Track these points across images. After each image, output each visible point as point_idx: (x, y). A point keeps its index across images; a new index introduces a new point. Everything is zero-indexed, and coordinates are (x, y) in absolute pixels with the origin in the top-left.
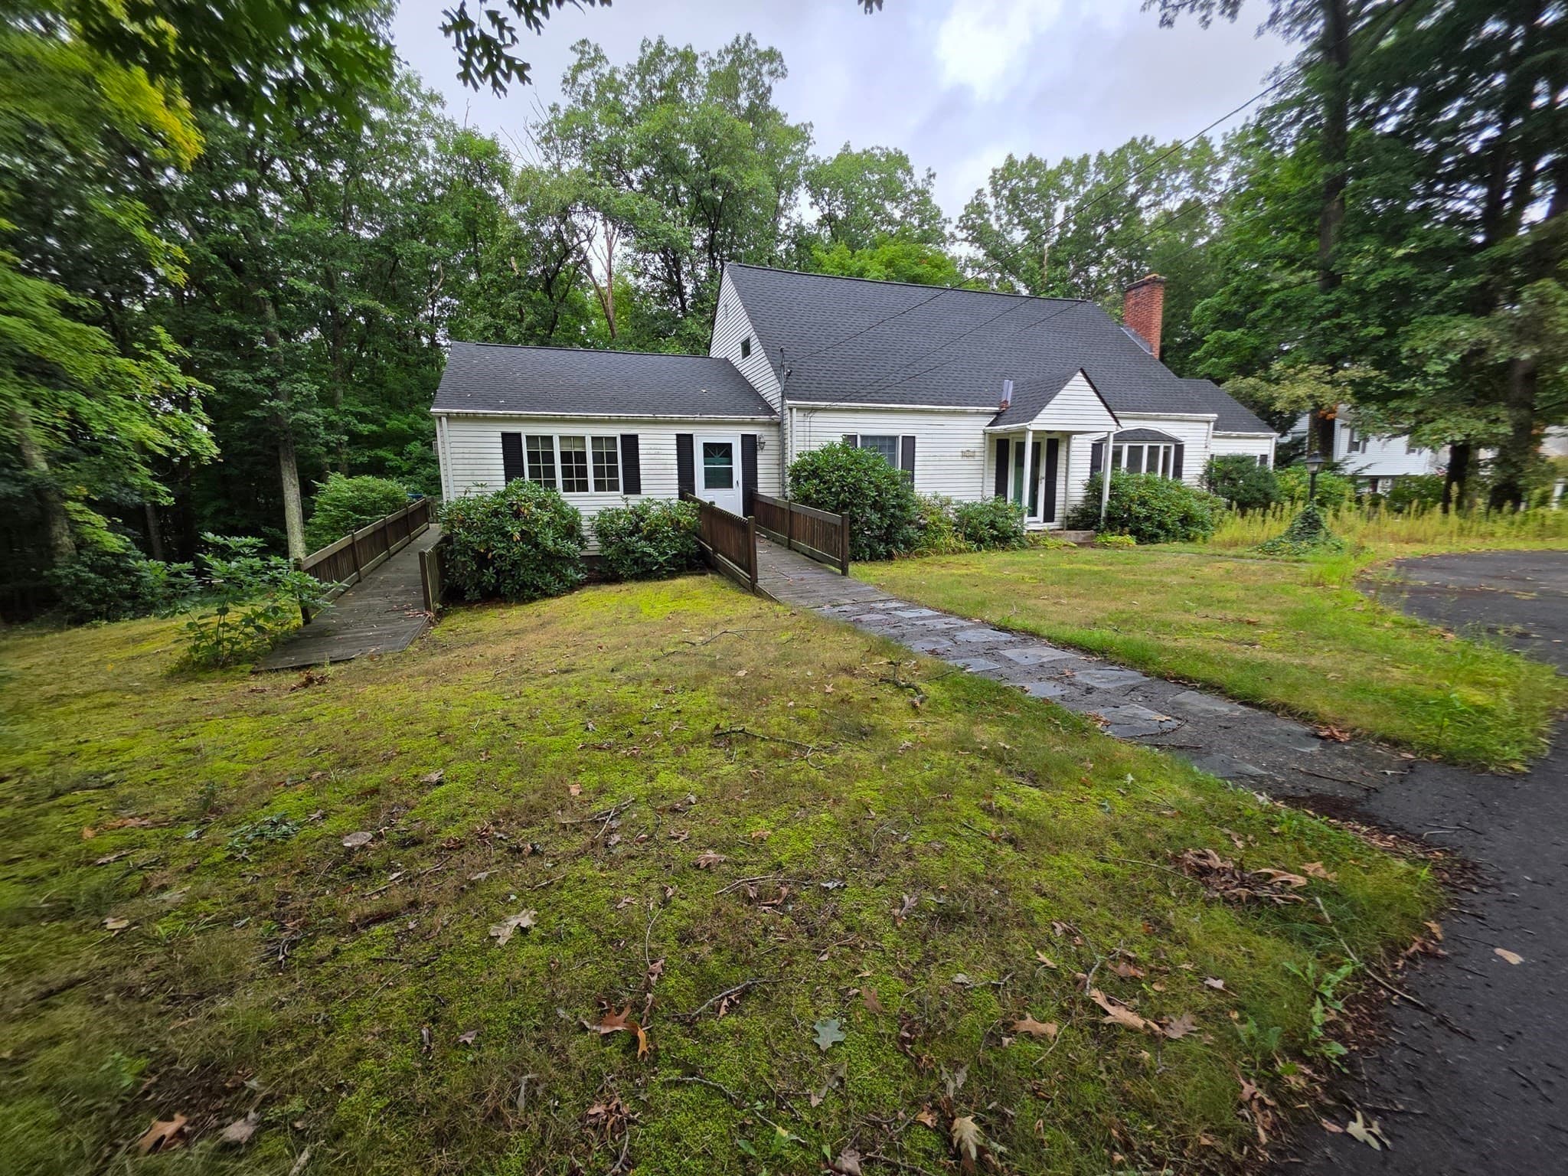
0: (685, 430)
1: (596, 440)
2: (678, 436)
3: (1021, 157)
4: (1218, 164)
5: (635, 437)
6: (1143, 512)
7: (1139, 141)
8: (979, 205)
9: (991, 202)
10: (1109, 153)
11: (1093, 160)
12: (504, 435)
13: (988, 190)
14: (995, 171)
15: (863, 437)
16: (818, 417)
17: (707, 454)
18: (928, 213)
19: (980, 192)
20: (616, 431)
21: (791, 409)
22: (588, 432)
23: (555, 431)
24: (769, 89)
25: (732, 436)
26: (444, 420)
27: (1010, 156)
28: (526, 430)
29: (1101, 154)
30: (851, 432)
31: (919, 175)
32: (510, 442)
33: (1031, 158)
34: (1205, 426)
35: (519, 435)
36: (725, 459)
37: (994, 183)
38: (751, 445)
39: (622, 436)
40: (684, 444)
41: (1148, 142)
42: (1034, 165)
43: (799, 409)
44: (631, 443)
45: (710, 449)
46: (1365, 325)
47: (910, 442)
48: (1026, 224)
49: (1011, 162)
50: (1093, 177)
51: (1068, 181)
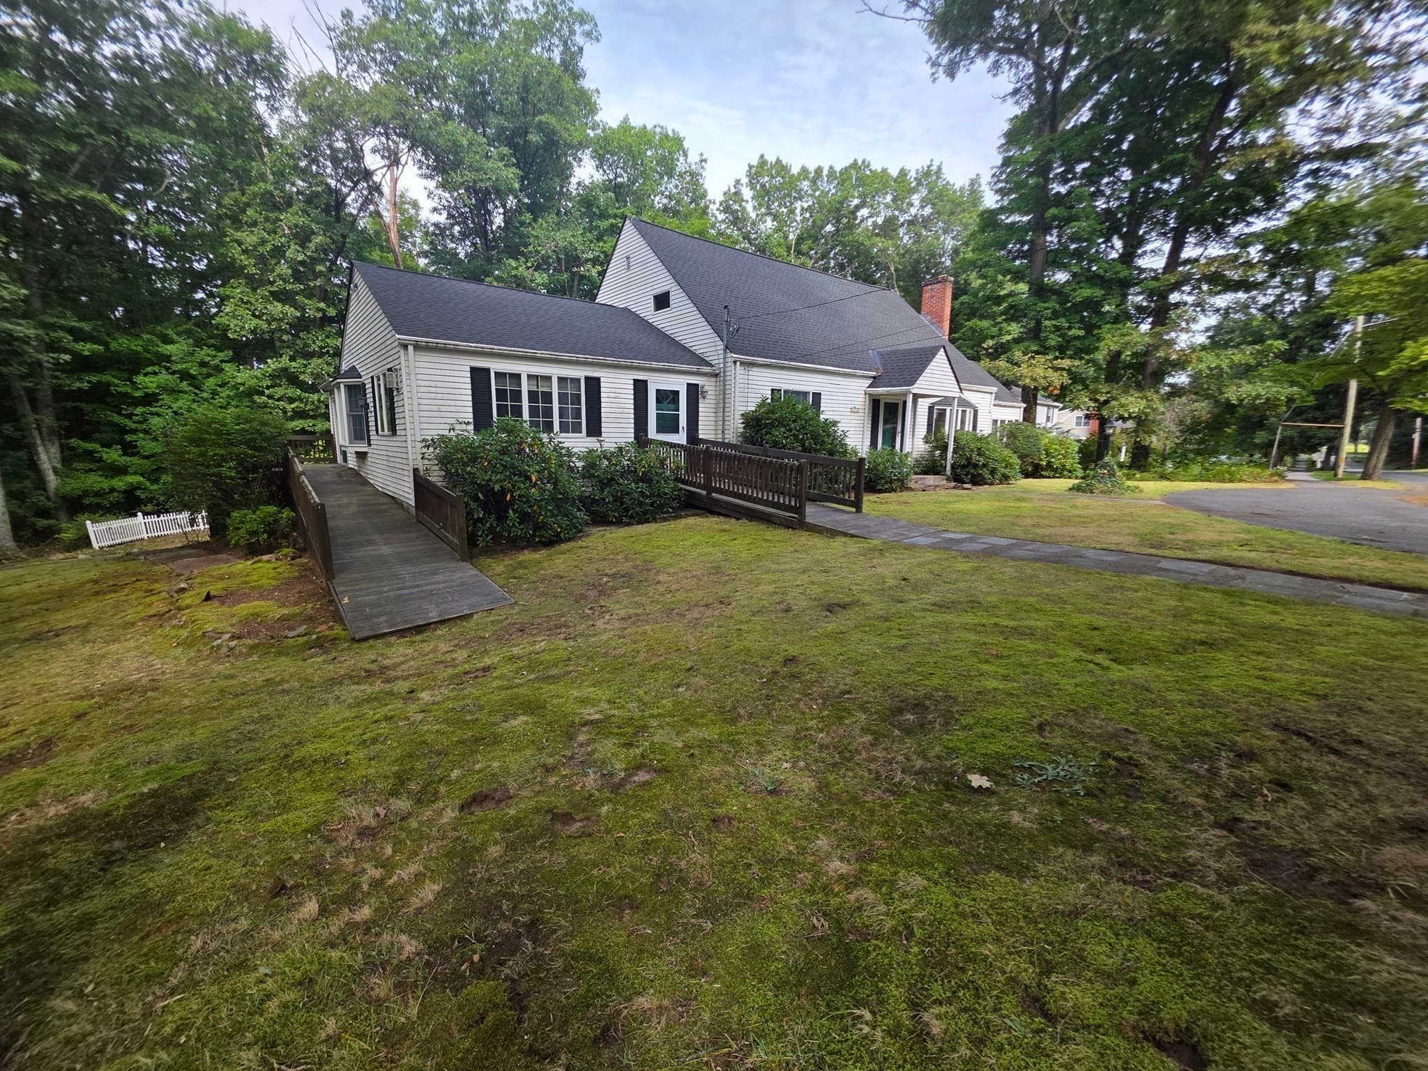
0: (641, 376)
1: (562, 380)
2: (635, 381)
3: (771, 159)
4: (913, 191)
5: (598, 380)
6: (982, 461)
7: (860, 163)
8: (735, 193)
9: (747, 193)
10: (838, 168)
11: (825, 172)
12: (473, 370)
13: (745, 180)
14: (751, 167)
15: (786, 392)
16: (755, 372)
17: (658, 401)
18: (698, 194)
19: (738, 182)
20: (580, 373)
21: (735, 362)
22: (555, 371)
23: (524, 369)
24: (581, 49)
25: (678, 383)
26: (411, 348)
27: (762, 156)
28: (496, 366)
29: (831, 167)
30: (777, 386)
31: (693, 158)
32: (479, 377)
33: (778, 161)
34: (988, 396)
35: (488, 370)
36: (672, 406)
37: (749, 175)
38: (694, 393)
39: (587, 378)
40: (640, 388)
41: (866, 165)
42: (781, 168)
43: (742, 363)
44: (594, 385)
45: (662, 396)
46: (1070, 328)
47: (817, 396)
48: (775, 217)
49: (763, 162)
50: (824, 185)
51: (805, 185)
